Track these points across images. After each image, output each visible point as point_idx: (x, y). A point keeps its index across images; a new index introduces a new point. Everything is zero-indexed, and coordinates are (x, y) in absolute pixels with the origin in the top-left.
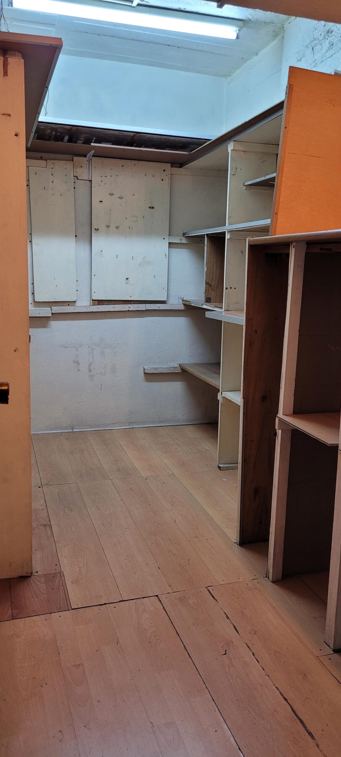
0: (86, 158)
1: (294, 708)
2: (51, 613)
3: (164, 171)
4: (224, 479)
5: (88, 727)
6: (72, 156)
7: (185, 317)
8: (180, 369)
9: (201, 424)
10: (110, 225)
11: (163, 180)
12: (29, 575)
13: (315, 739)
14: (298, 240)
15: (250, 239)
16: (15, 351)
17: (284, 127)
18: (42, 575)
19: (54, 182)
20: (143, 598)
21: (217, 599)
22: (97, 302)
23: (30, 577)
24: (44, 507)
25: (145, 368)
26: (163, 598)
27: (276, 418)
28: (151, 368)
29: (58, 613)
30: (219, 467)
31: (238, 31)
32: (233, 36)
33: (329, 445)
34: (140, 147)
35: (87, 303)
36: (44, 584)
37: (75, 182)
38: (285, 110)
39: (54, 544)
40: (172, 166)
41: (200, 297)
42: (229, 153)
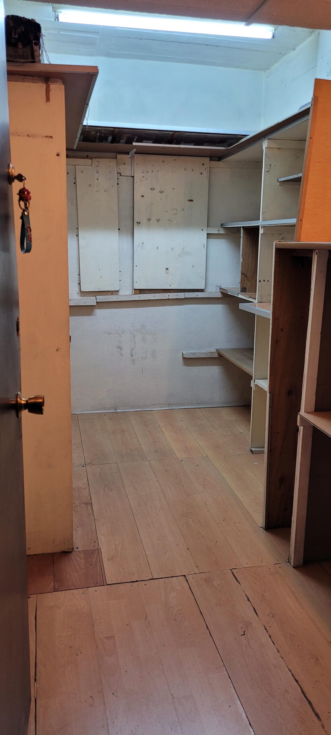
0: (128, 155)
1: (304, 690)
2: (88, 588)
3: (203, 164)
4: (255, 462)
5: (116, 695)
6: (116, 154)
7: (223, 304)
8: (217, 354)
9: (237, 406)
10: (151, 219)
11: (201, 173)
12: (70, 551)
13: (321, 720)
14: (320, 249)
15: (277, 242)
16: (57, 350)
17: (309, 138)
18: (82, 552)
19: (99, 179)
20: (171, 577)
21: (240, 582)
22: (138, 291)
23: (71, 552)
24: (86, 486)
25: (184, 353)
26: (189, 578)
27: (298, 415)
28: (189, 353)
29: (94, 587)
30: (252, 451)
31: (273, 31)
32: (269, 36)
34: (179, 145)
35: (129, 292)
36: (83, 560)
37: (118, 179)
38: (310, 121)
39: (93, 521)
40: (210, 160)
41: (236, 287)
42: (263, 150)
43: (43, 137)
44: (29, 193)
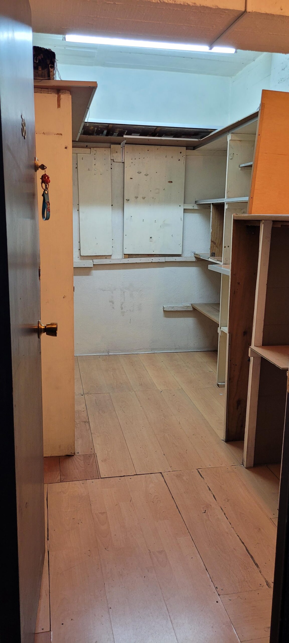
0: (120, 145)
1: (248, 548)
2: (86, 480)
3: (181, 153)
4: (221, 393)
6: (110, 144)
7: (197, 267)
8: (192, 308)
9: (208, 351)
10: (138, 197)
11: (179, 160)
12: (73, 455)
13: (259, 568)
14: (266, 220)
15: (234, 215)
16: (64, 298)
17: (258, 135)
18: (82, 455)
19: (96, 165)
20: (151, 474)
21: (204, 477)
22: (128, 255)
23: (73, 456)
24: (85, 409)
25: (164, 307)
26: (165, 474)
27: (249, 348)
28: (169, 307)
29: (91, 480)
30: (218, 385)
33: (281, 369)
34: (161, 137)
35: (120, 257)
36: (83, 461)
37: (111, 164)
38: (258, 122)
39: (90, 435)
40: (186, 149)
41: (207, 253)
42: (228, 142)
43: (55, 134)
44: (48, 178)
